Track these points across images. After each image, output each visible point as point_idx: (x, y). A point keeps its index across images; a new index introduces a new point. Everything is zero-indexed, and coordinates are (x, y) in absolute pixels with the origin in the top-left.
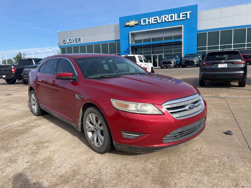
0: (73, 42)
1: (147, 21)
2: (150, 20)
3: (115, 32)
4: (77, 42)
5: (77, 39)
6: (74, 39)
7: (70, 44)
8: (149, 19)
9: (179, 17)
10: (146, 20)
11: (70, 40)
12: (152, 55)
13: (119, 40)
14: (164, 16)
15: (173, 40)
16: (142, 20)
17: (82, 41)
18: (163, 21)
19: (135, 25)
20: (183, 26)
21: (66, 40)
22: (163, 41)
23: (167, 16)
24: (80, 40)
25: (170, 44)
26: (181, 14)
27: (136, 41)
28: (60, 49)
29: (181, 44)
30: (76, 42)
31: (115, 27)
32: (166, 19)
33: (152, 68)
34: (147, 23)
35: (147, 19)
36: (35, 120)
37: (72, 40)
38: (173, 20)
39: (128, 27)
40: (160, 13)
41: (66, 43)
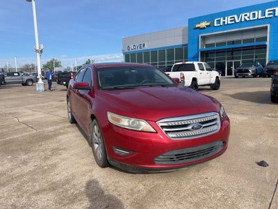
0: (138, 48)
1: (222, 21)
2: (226, 21)
3: (183, 35)
4: (141, 48)
5: (141, 44)
6: (138, 45)
7: (133, 50)
8: (224, 19)
9: (264, 14)
10: (220, 20)
11: (135, 45)
12: (226, 62)
13: (187, 45)
14: (243, 15)
15: (255, 43)
16: (215, 20)
18: (243, 20)
19: (207, 26)
20: (269, 25)
21: (130, 46)
22: (242, 45)
23: (248, 14)
24: (144, 46)
25: (251, 48)
26: (267, 11)
27: (207, 46)
28: (124, 56)
29: (266, 48)
31: (184, 30)
32: (246, 17)
33: (217, 77)
34: (221, 24)
35: (222, 19)
36: (68, 127)
38: (256, 18)
39: (198, 30)
40: (239, 11)
41: (130, 49)
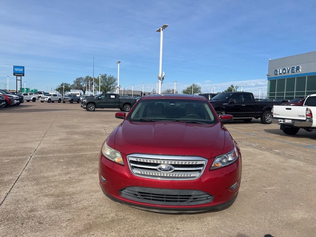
0: (288, 72)
4: (294, 72)
5: (294, 68)
6: (290, 69)
7: (283, 75)
11: (284, 69)
17: (302, 70)
21: (278, 70)
24: (299, 69)
28: (269, 82)
30: (292, 72)
37: (286, 69)
41: (278, 73)
